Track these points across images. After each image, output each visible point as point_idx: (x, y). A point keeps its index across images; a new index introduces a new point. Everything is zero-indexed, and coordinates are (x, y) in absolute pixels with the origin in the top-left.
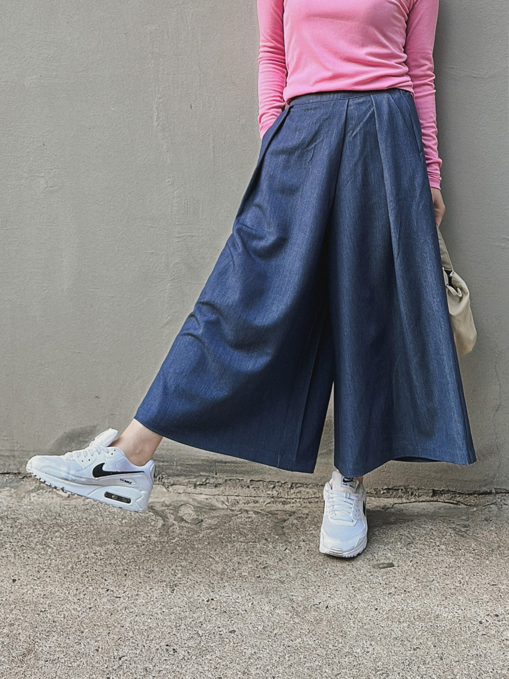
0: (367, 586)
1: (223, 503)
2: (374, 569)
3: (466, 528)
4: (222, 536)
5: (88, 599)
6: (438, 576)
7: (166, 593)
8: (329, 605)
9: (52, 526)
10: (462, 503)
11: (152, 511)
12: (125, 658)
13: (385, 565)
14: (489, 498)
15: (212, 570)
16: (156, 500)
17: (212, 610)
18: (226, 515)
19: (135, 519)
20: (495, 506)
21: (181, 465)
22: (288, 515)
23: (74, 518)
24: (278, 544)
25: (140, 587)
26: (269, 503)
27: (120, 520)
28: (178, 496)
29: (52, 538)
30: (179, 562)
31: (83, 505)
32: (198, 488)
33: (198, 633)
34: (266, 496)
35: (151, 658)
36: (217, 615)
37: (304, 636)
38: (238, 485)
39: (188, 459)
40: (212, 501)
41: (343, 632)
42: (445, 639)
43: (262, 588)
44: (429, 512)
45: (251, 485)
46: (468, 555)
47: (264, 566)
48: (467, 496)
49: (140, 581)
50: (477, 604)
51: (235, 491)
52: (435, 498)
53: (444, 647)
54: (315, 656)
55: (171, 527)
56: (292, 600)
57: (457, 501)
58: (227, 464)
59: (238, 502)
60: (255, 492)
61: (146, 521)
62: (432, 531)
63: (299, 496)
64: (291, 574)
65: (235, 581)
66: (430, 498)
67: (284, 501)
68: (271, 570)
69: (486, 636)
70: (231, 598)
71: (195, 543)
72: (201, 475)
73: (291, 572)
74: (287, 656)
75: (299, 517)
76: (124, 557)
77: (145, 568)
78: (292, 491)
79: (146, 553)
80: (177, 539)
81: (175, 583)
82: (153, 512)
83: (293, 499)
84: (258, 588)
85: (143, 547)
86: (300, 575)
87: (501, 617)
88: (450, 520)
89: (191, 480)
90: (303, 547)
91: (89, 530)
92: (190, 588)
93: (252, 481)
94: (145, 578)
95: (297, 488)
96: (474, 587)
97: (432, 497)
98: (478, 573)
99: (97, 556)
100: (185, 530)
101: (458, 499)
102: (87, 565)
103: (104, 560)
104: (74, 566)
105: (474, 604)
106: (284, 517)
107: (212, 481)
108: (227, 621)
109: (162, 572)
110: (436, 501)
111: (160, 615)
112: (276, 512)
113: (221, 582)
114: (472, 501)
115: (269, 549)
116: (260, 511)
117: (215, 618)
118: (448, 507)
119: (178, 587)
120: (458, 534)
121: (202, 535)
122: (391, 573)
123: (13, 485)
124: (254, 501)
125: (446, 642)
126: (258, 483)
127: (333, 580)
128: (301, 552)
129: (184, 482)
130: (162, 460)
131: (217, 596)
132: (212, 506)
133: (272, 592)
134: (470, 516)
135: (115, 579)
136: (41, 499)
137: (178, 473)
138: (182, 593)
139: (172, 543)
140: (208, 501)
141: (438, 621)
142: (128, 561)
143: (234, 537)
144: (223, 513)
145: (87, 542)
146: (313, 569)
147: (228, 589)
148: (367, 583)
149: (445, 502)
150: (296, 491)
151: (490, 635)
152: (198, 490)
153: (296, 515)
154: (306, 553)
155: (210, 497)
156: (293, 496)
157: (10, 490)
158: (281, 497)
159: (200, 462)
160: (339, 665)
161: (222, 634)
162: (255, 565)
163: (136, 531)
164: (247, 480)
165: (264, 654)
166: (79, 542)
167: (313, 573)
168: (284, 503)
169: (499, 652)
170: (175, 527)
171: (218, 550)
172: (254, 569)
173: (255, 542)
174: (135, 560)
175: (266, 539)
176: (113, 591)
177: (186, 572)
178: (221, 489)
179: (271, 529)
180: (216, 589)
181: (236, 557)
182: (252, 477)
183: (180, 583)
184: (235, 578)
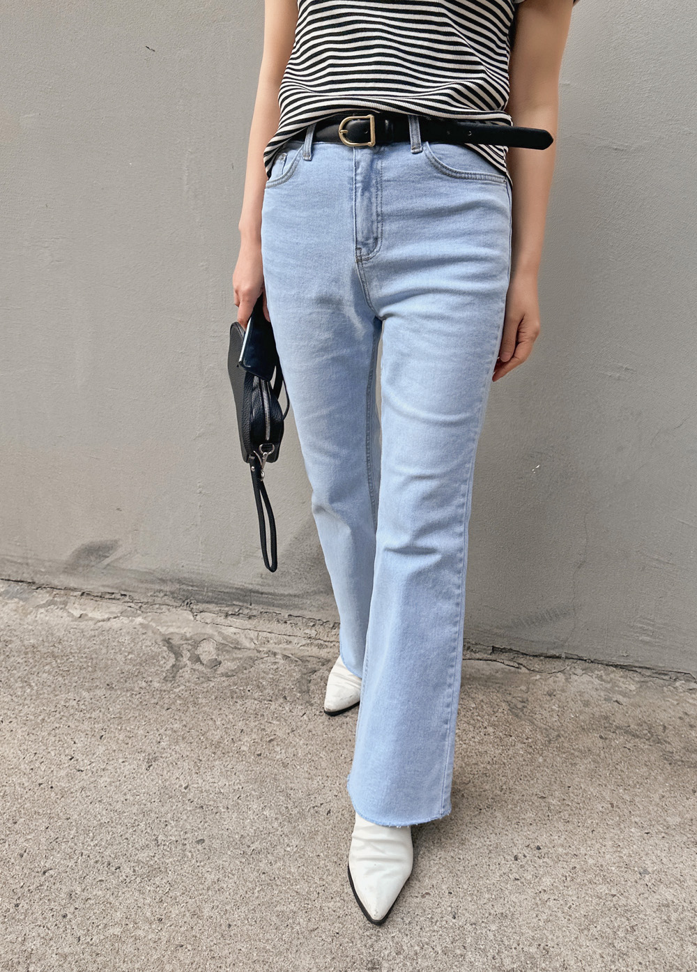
3: (524, 704)
4: (235, 688)
5: (43, 770)
6: (476, 775)
7: (140, 770)
8: (332, 809)
9: (45, 656)
10: (524, 666)
11: (167, 645)
12: (51, 872)
14: (557, 664)
15: (207, 739)
16: (177, 631)
17: (187, 802)
18: (251, 658)
19: (144, 654)
20: (562, 675)
21: (213, 592)
22: (320, 664)
23: (75, 648)
24: (297, 706)
25: (111, 758)
26: (304, 645)
27: (126, 654)
28: (203, 627)
29: (38, 673)
30: (171, 723)
31: (91, 630)
32: (229, 618)
33: (156, 840)
34: (303, 635)
35: (85, 875)
36: (190, 811)
37: (287, 858)
38: (275, 619)
39: (220, 585)
40: (240, 637)
41: (339, 856)
42: (465, 883)
43: (258, 772)
44: (483, 674)
45: (289, 620)
46: (519, 745)
47: (270, 738)
48: (531, 658)
49: (115, 748)
50: (517, 826)
51: (269, 626)
52: (493, 657)
53: (462, 895)
54: (292, 895)
55: (181, 669)
56: (288, 796)
57: (518, 663)
58: (263, 596)
59: (268, 642)
60: (291, 630)
61: (156, 658)
62: (482, 703)
64: (300, 755)
65: (228, 759)
66: (488, 656)
67: (321, 644)
68: (277, 745)
69: (519, 882)
70: (216, 785)
71: (200, 696)
72: (234, 605)
73: (300, 751)
74: (258, 889)
76: (111, 709)
77: (128, 729)
79: (137, 706)
81: (157, 755)
82: (168, 647)
83: (331, 642)
84: (254, 772)
85: (137, 697)
86: (309, 756)
87: (543, 851)
88: (505, 690)
89: (222, 609)
91: (84, 666)
92: (171, 766)
93: (290, 615)
94: (123, 744)
96: (518, 798)
97: (491, 654)
98: (526, 776)
100: (196, 675)
101: (520, 661)
102: (61, 718)
104: (46, 718)
105: (513, 826)
106: (315, 666)
107: (246, 611)
108: (198, 822)
109: (146, 736)
110: (494, 661)
111: (120, 804)
112: (308, 659)
113: (212, 759)
114: (537, 666)
115: (284, 712)
116: (290, 655)
117: (185, 817)
118: (506, 670)
119: (157, 762)
120: (511, 712)
121: (213, 684)
123: (24, 596)
124: (287, 642)
125: (465, 887)
126: (296, 618)
129: (214, 610)
130: (191, 584)
131: (200, 781)
132: (238, 643)
133: (268, 781)
134: (532, 685)
135: (86, 743)
136: (47, 618)
137: (208, 599)
138: (158, 771)
139: (174, 693)
140: (235, 637)
141: (462, 850)
142: (112, 716)
143: (249, 691)
144: (248, 653)
145: (76, 682)
146: (327, 749)
147: (216, 772)
149: (504, 664)
151: (524, 881)
152: (229, 622)
155: (237, 630)
157: (19, 603)
158: (319, 639)
159: (234, 591)
160: (320, 913)
161: (185, 844)
162: (260, 736)
163: (139, 672)
164: (285, 614)
165: (229, 884)
166: (66, 682)
167: (326, 754)
168: (320, 646)
169: (531, 912)
170: (186, 669)
171: (223, 709)
172: (257, 742)
173: (271, 701)
174: (120, 715)
175: (285, 698)
176: (77, 760)
177: (174, 739)
178: (254, 622)
179: (295, 683)
180: (202, 770)
181: (241, 722)
182: (291, 612)
183: (161, 757)
184: (231, 754)
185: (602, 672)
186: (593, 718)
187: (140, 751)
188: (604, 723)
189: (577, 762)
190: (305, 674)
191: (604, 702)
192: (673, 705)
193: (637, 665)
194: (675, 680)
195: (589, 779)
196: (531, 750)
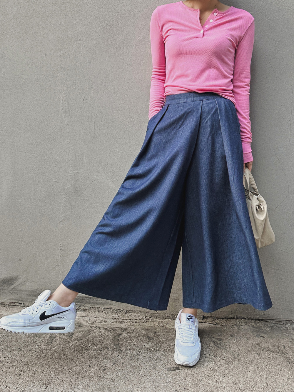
0: (163, 385)
1: (87, 321)
2: (168, 371)
3: (220, 342)
4: (83, 345)
6: (204, 377)
7: (42, 389)
10: (218, 324)
13: (174, 368)
14: (233, 321)
15: (73, 371)
18: (87, 330)
20: (236, 326)
22: (122, 331)
24: (114, 352)
25: (27, 385)
26: (113, 322)
30: (54, 365)
34: (112, 317)
38: (97, 310)
40: (81, 320)
43: (101, 385)
45: (104, 311)
46: (221, 361)
47: (104, 368)
48: (221, 320)
49: (28, 380)
51: (95, 314)
52: (204, 321)
55: (54, 338)
57: (216, 323)
58: (91, 299)
59: (95, 322)
60: (105, 315)
63: (130, 318)
64: (120, 375)
65: (85, 380)
66: (202, 321)
67: (122, 322)
68: (108, 371)
71: (66, 351)
73: (119, 373)
75: (129, 332)
76: (22, 360)
77: (33, 369)
78: (127, 315)
79: (36, 358)
80: (57, 347)
81: (49, 381)
83: (126, 320)
84: (98, 385)
85: (35, 353)
86: (124, 375)
88: (212, 336)
90: (129, 354)
92: (57, 386)
93: (105, 308)
94: (32, 377)
95: (129, 313)
96: (224, 385)
97: (202, 320)
99: (6, 360)
100: (62, 340)
101: (217, 321)
103: (10, 363)
106: (120, 332)
107: (83, 308)
109: (42, 372)
110: (205, 322)
112: (116, 329)
113: (77, 381)
114: (224, 323)
115: (109, 355)
116: (107, 328)
118: (211, 326)
119: (50, 385)
120: (216, 346)
121: (71, 344)
122: (178, 374)
124: (104, 321)
126: (107, 309)
127: (144, 379)
128: (127, 358)
132: (80, 324)
133: (106, 389)
134: (223, 332)
135: (12, 378)
138: (51, 389)
139: (53, 350)
140: (78, 321)
142: (24, 364)
143: (90, 346)
144: (86, 328)
146: (132, 371)
147: (80, 386)
148: (163, 383)
149: (209, 323)
150: (129, 315)
153: (127, 331)
154: (130, 359)
155: (80, 317)
156: (127, 318)
158: (120, 319)
162: (99, 368)
163: (34, 341)
164: (102, 308)
167: (132, 374)
168: (121, 323)
170: (57, 338)
171: (79, 356)
172: (98, 371)
173: (101, 350)
174: (28, 363)
175: (108, 348)
176: (9, 387)
177: (57, 372)
178: (87, 313)
179: (111, 341)
180: (73, 387)
181: (89, 362)
182: (105, 307)
183: (52, 382)
184: (86, 378)
185: (253, 323)
186: (252, 345)
187: (41, 380)
188: (258, 347)
189: (249, 366)
190: (116, 336)
191: (256, 337)
192: (287, 336)
193: (268, 318)
194: (286, 324)
195: (255, 373)
196: (227, 363)
